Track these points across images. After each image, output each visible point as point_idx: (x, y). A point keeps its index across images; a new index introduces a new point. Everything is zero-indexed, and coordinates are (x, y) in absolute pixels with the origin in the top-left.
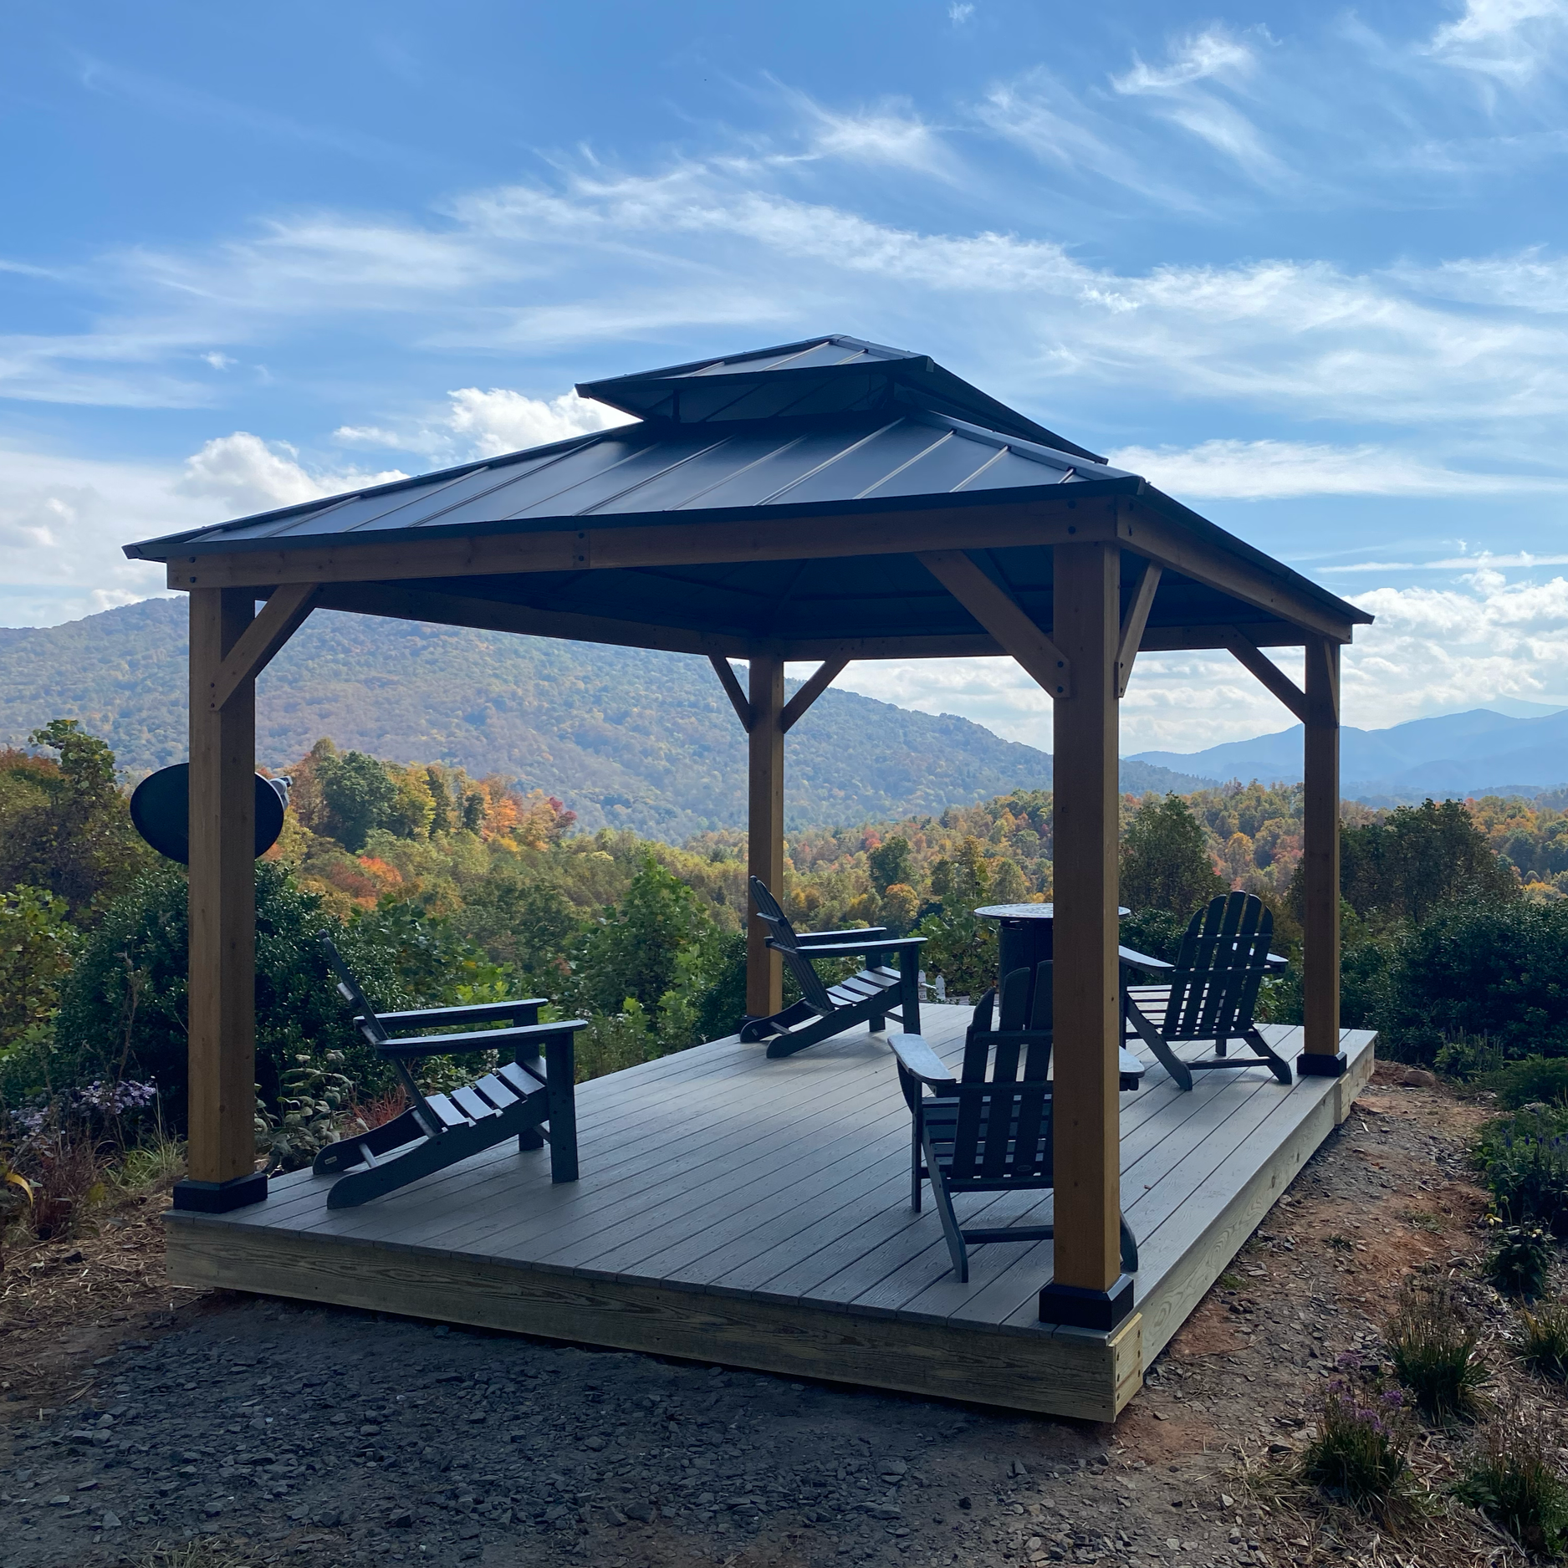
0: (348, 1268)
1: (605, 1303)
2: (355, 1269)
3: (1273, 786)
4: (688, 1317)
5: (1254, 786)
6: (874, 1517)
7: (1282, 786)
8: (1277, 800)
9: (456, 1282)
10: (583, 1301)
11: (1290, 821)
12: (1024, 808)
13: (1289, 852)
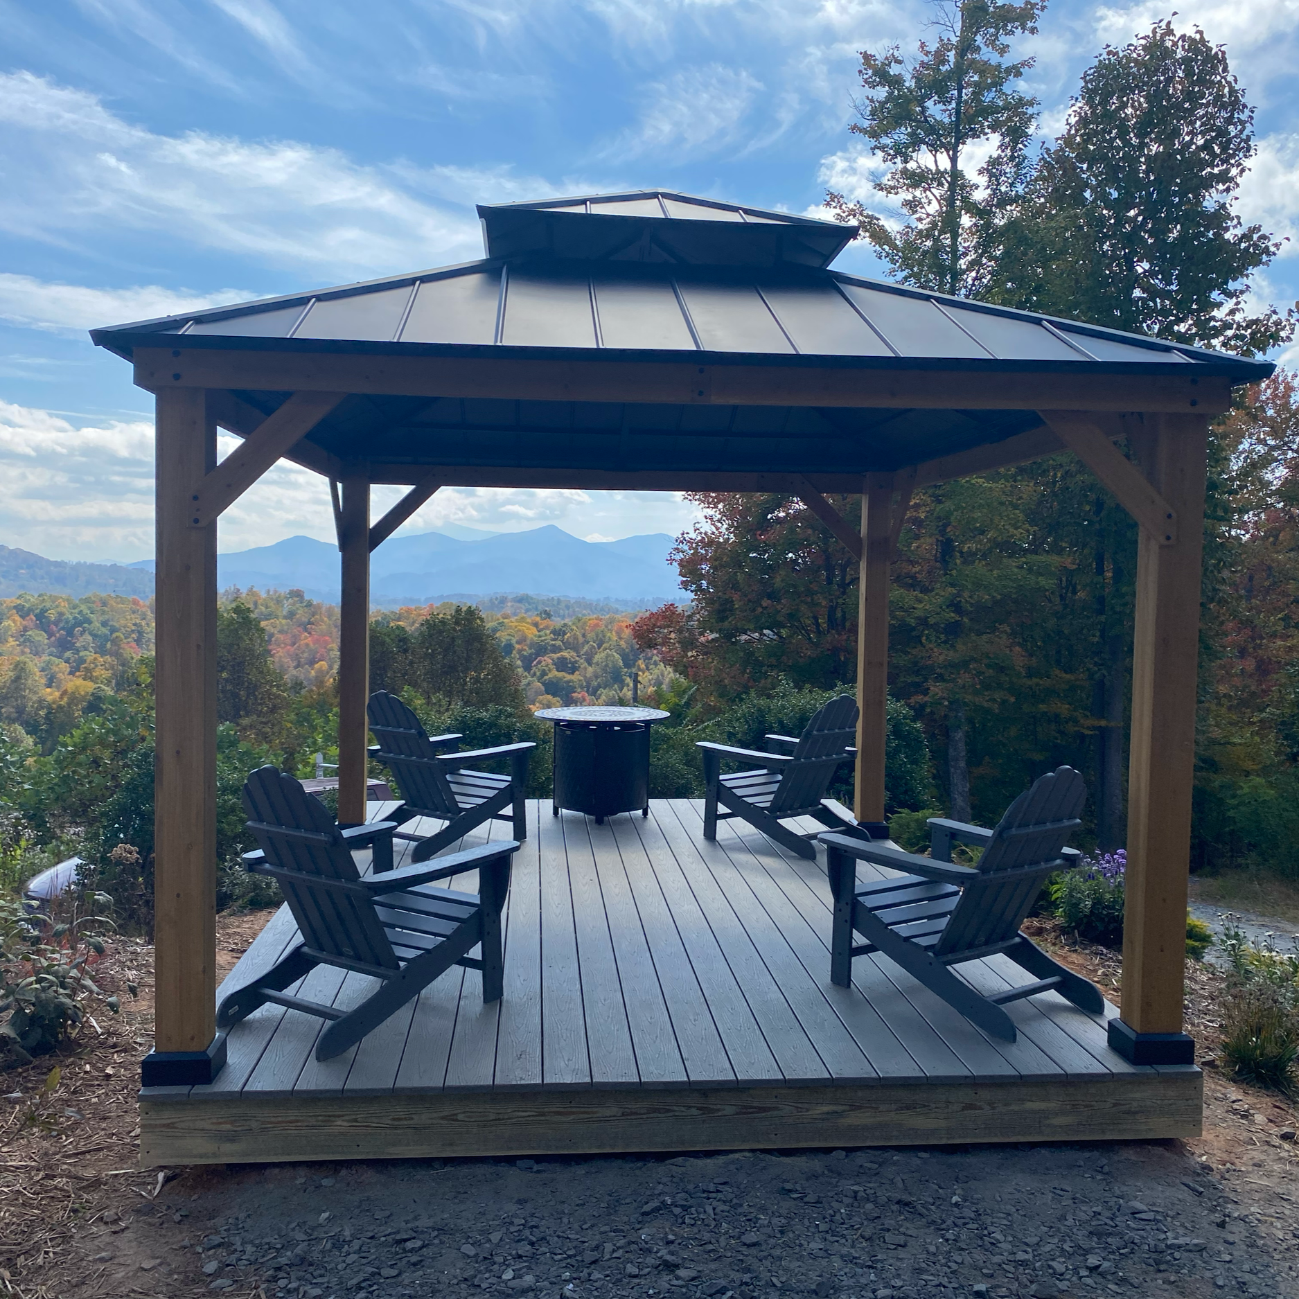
0: (399, 1119)
1: (719, 1110)
2: (412, 1119)
3: (268, 591)
4: (808, 1110)
5: (251, 592)
6: (1190, 1251)
7: (276, 592)
8: (272, 604)
9: (543, 1114)
10: (695, 1111)
11: (284, 621)
12: (30, 610)
13: (283, 648)
